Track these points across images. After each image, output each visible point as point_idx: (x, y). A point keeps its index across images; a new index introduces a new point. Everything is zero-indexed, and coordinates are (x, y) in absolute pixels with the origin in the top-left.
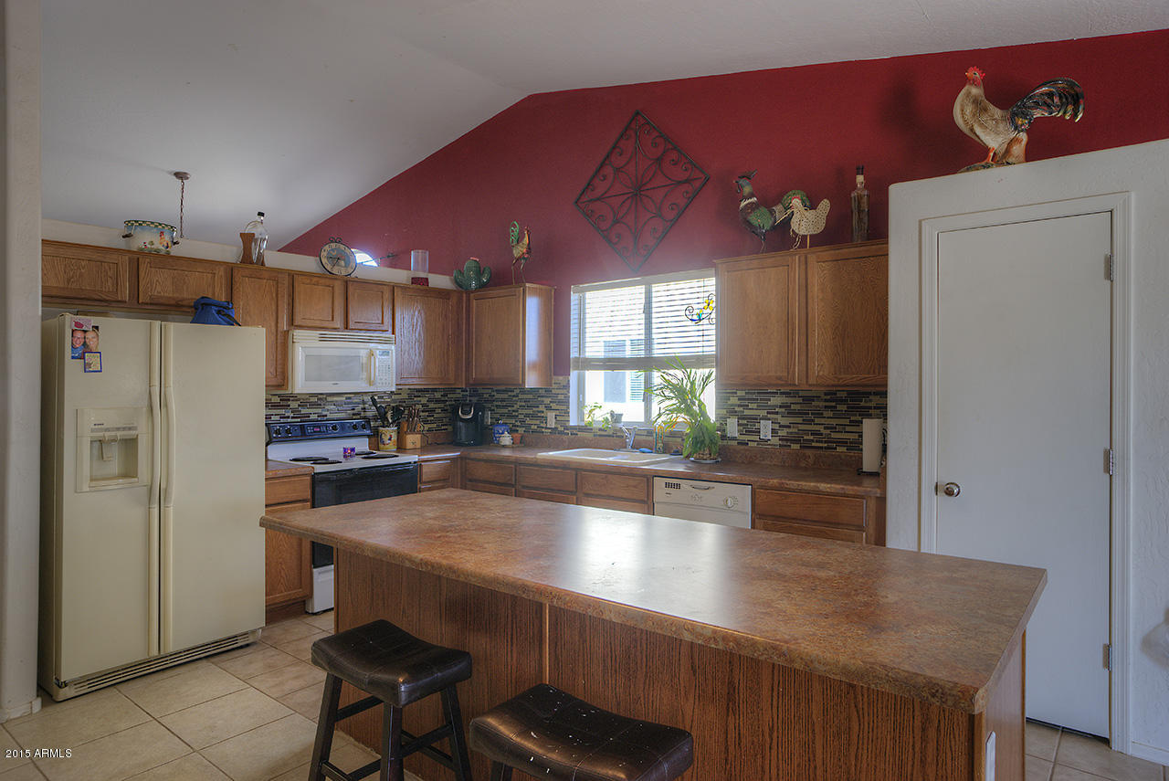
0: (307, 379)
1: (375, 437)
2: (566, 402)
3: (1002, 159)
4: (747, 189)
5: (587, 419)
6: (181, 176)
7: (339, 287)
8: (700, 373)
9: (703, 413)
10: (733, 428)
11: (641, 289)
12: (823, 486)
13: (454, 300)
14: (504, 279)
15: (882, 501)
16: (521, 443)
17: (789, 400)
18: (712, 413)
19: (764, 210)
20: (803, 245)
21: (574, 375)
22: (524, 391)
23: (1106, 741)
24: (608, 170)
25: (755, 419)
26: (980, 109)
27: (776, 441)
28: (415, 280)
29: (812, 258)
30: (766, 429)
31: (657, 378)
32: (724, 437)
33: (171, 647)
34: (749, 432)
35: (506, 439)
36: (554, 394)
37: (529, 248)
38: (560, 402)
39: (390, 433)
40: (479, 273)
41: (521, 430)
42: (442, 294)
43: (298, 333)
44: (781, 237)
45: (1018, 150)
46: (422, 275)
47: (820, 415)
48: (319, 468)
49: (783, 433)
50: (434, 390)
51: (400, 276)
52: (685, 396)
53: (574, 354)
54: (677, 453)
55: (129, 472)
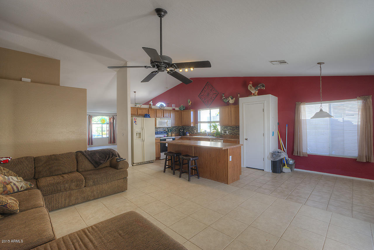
0: (159, 125)
1: (167, 134)
2: (198, 128)
3: (254, 95)
4: (224, 96)
5: (201, 131)
6: (135, 92)
7: (162, 111)
8: (217, 124)
9: (218, 130)
10: (223, 132)
11: (209, 110)
12: (232, 140)
13: (179, 112)
14: (187, 108)
15: (239, 141)
16: (191, 135)
17: (230, 128)
18: (219, 130)
19: (226, 99)
20: (231, 105)
21: (199, 124)
22: (191, 127)
23: (263, 170)
24: (203, 91)
25: (226, 131)
26: (251, 87)
27: (229, 134)
28: (173, 109)
29: (232, 107)
30: (227, 132)
31: (212, 124)
32: (221, 134)
33: (145, 161)
34: (225, 133)
35: (188, 135)
36: (196, 127)
37: (191, 104)
38: (197, 129)
39: (170, 134)
40: (183, 107)
41: (191, 133)
42: (177, 111)
43: (157, 118)
44: (228, 104)
45: (256, 93)
46: (174, 108)
47: (235, 130)
48: (161, 138)
49: (230, 133)
50: (176, 127)
51: (170, 108)
52: (215, 127)
53: (199, 121)
54: (214, 136)
55: (140, 137)
